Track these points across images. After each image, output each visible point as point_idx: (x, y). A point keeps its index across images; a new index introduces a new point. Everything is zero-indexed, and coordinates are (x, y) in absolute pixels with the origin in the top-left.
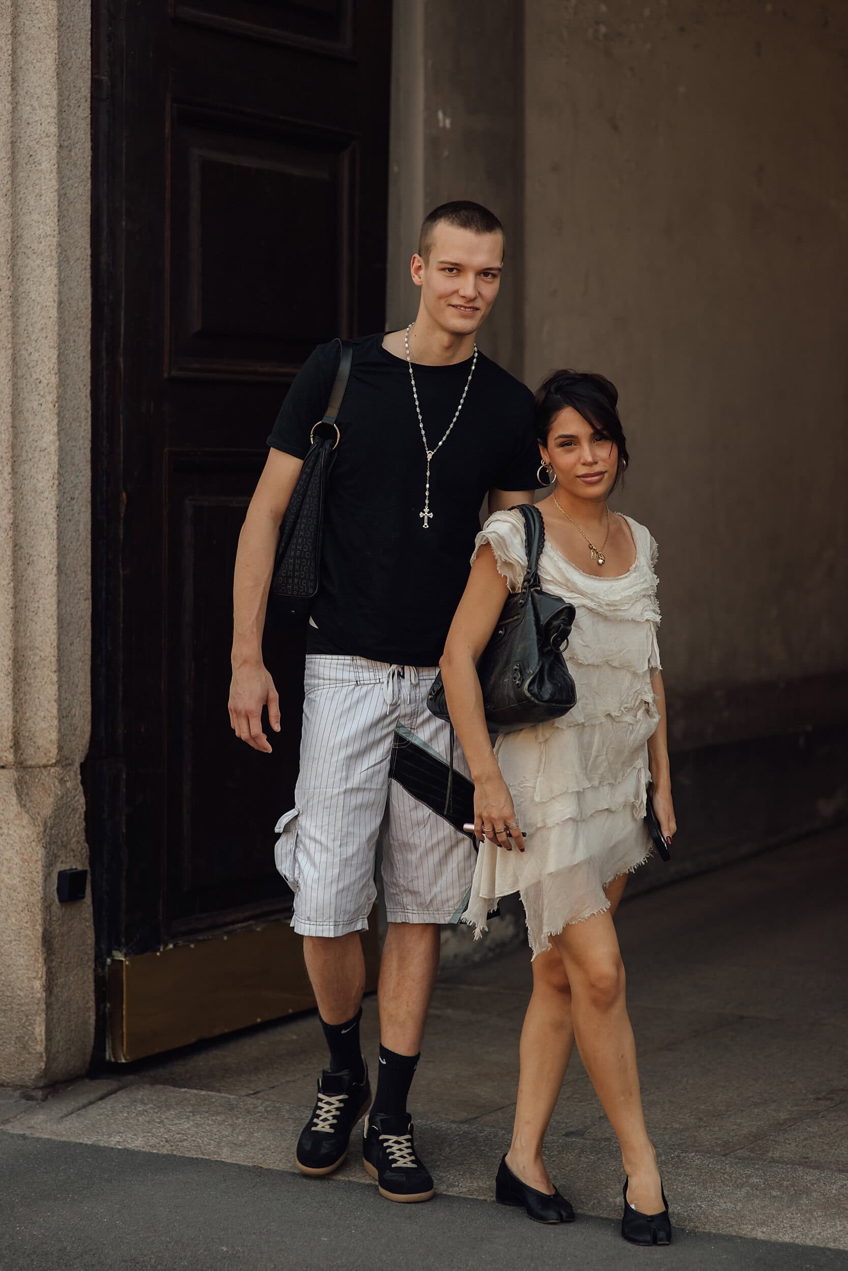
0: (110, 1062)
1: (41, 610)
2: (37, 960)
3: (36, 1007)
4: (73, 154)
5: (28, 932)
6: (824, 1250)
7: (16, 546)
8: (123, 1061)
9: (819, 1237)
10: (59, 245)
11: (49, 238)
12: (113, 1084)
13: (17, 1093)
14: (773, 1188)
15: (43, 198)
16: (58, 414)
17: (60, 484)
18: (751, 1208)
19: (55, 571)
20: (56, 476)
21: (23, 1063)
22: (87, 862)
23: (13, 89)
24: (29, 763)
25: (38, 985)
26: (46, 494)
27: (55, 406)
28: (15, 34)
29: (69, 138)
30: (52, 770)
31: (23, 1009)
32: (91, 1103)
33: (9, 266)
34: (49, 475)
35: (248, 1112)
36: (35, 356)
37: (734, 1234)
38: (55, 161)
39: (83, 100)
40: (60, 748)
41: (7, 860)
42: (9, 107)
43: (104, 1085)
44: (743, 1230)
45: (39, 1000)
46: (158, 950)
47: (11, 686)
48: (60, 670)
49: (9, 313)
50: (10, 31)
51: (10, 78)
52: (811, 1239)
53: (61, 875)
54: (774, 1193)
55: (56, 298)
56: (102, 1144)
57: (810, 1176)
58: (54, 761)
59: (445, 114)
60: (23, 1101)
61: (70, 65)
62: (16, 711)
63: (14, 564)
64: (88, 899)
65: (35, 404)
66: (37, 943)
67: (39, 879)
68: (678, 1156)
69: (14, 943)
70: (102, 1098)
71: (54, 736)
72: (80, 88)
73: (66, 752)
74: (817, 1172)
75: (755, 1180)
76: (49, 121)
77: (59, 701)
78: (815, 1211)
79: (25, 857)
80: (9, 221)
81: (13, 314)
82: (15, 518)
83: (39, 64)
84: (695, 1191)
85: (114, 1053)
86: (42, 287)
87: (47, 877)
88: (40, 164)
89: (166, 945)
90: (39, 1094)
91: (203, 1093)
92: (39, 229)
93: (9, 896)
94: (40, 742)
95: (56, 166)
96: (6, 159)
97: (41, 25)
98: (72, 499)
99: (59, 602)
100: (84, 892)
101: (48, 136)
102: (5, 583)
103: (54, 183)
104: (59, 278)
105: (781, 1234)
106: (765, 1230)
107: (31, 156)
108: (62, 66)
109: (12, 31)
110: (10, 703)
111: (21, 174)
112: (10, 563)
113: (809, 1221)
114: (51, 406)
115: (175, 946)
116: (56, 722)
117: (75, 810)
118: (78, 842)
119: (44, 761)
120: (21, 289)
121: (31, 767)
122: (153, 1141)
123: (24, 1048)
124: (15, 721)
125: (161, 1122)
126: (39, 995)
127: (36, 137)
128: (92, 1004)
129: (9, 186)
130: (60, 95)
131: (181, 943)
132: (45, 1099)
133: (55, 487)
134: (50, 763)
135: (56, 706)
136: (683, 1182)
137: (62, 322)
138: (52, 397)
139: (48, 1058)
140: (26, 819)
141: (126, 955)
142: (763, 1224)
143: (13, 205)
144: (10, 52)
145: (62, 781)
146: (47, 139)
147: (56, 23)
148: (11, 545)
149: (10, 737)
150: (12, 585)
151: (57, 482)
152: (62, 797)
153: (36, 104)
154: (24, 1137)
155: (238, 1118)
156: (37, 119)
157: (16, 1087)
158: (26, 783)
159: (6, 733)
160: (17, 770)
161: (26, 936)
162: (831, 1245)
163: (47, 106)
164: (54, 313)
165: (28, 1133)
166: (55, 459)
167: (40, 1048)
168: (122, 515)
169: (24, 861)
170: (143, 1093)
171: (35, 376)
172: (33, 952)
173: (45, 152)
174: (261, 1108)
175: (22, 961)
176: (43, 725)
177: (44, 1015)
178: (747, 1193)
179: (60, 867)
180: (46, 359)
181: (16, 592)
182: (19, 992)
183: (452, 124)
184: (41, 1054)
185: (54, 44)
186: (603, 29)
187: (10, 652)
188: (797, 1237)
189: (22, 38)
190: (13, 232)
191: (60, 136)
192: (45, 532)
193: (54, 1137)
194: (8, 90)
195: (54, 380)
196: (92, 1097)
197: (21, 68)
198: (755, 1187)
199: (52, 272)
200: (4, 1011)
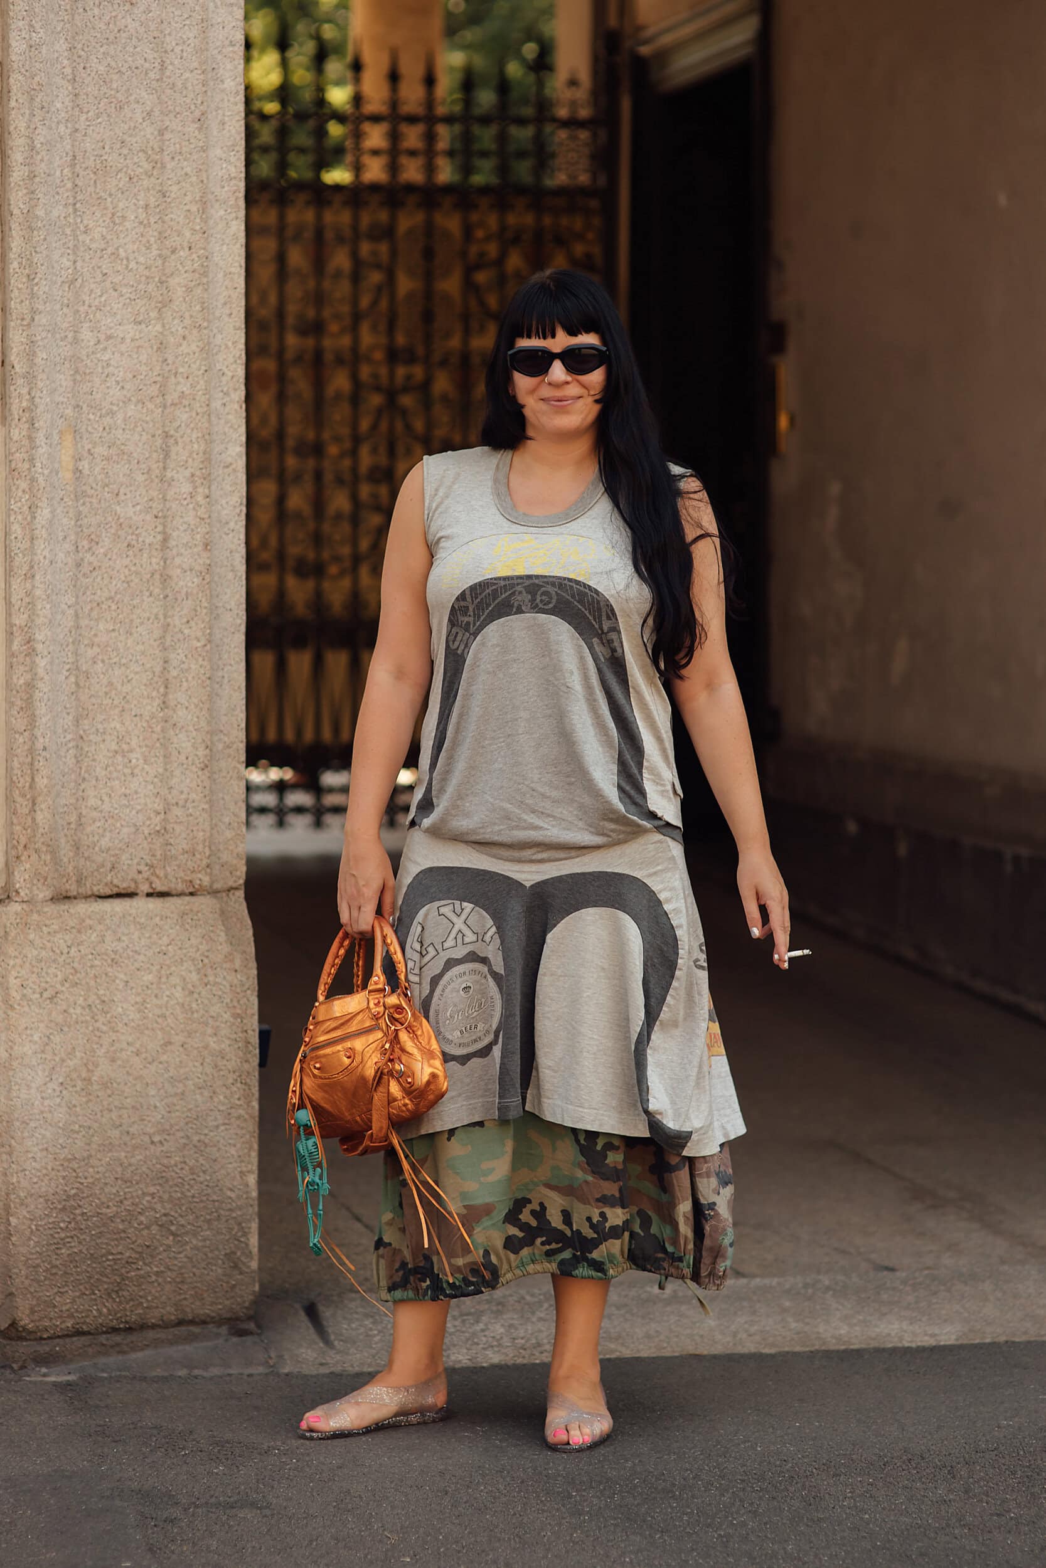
1: (226, 680)
2: (251, 1148)
3: (249, 1210)
5: (241, 1112)
11: (233, 182)
13: (224, 1330)
15: (227, 127)
19: (243, 628)
21: (234, 1286)
24: (219, 886)
25: (252, 1180)
26: (232, 525)
30: (237, 893)
31: (234, 1215)
41: (213, 1017)
45: (254, 1200)
47: (208, 785)
58: (240, 882)
60: (235, 1339)
66: (253, 1126)
67: (256, 1038)
69: (222, 1128)
71: (242, 848)
76: (234, 24)
79: (239, 1011)
86: (225, 248)
88: (222, 81)
90: (251, 1326)
92: (222, 169)
93: (216, 1066)
101: (232, 44)
102: (200, 644)
110: (206, 806)
112: (208, 618)
114: (236, 406)
116: (244, 830)
119: (230, 882)
121: (220, 891)
123: (236, 1267)
126: (253, 1194)
127: (218, 44)
134: (236, 885)
139: (261, 1277)
140: (236, 959)
146: (231, 49)
148: (208, 594)
150: (209, 647)
156: (219, 20)
157: (220, 1321)
158: (224, 912)
159: (200, 848)
160: (213, 894)
161: (239, 1117)
167: (254, 1265)
169: (236, 1016)
172: (247, 1137)
173: (229, 66)
175: (233, 1151)
177: (257, 1221)
180: (230, 344)
182: (229, 1193)
184: (255, 1273)
187: (208, 739)
200: (209, 1222)
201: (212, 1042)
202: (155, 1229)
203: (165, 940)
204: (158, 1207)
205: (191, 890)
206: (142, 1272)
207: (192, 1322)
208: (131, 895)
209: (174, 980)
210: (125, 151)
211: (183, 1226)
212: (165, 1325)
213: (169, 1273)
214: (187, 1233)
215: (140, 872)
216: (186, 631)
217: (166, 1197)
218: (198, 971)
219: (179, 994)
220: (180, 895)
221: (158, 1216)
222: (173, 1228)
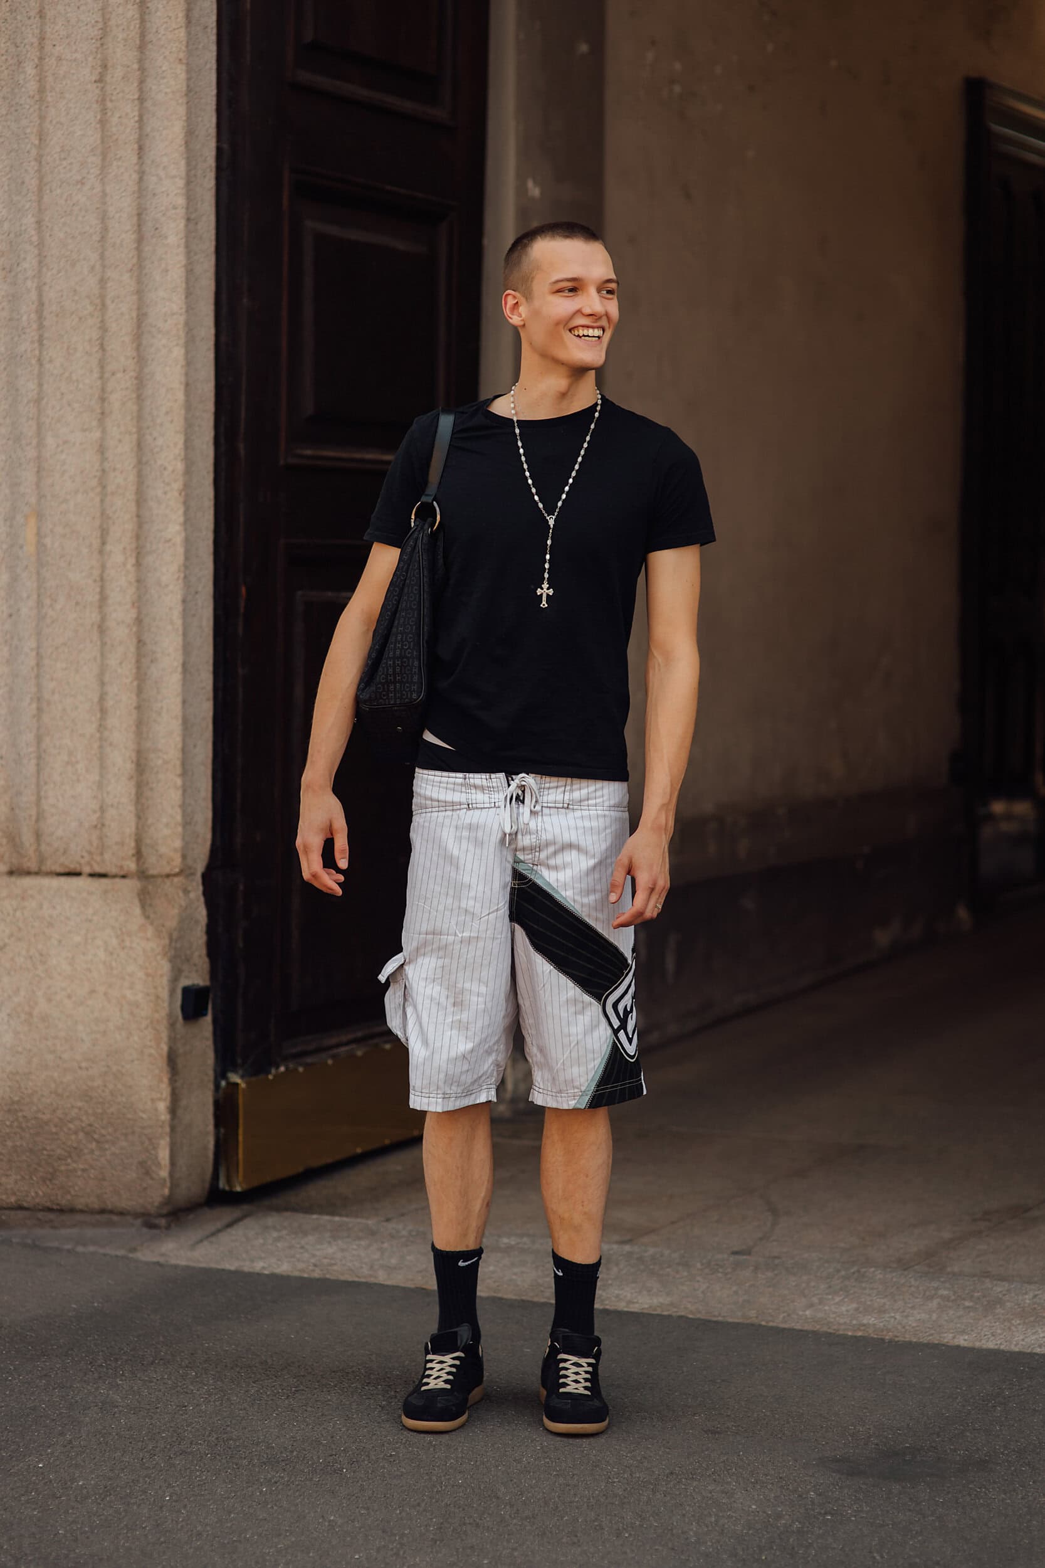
0: (224, 1192)
1: (165, 710)
2: (161, 1081)
3: (160, 1130)
4: (199, 227)
5: (153, 1051)
6: (1032, 1355)
7: (140, 643)
8: (238, 1189)
9: (1023, 1343)
10: (187, 324)
11: (176, 316)
12: (236, 1212)
13: (139, 1222)
14: (964, 1299)
15: (170, 273)
16: (185, 503)
17: (185, 577)
18: (947, 1318)
19: (180, 669)
20: (182, 569)
21: (145, 1189)
22: (207, 977)
23: (140, 158)
24: (152, 872)
25: (162, 1106)
26: (171, 587)
27: (180, 494)
28: (141, 100)
29: (196, 210)
30: (176, 880)
31: (146, 1132)
32: (219, 1231)
33: (135, 345)
34: (174, 568)
35: (392, 1236)
36: (160, 442)
37: (937, 1342)
38: (182, 235)
39: (208, 170)
40: (184, 857)
41: (129, 974)
42: (135, 176)
43: (228, 1214)
44: (944, 1338)
45: (163, 1122)
46: (270, 1073)
47: (133, 791)
48: (184, 774)
49: (134, 396)
50: (136, 96)
51: (136, 146)
52: (1016, 1345)
53: (186, 991)
54: (967, 1304)
55: (183, 379)
56: (246, 1269)
57: (999, 1288)
58: (177, 870)
59: (535, 182)
60: (145, 1230)
61: (197, 133)
62: (139, 817)
63: (138, 661)
64: (209, 1018)
65: (160, 493)
66: (162, 1063)
67: (165, 994)
68: (858, 1271)
69: (136, 1062)
70: (230, 1225)
71: (178, 844)
72: (207, 157)
73: (190, 862)
74: (1006, 1284)
75: (945, 1293)
76: (176, 192)
77: (183, 806)
78: (1012, 1319)
79: (150, 971)
80: (135, 297)
81: (139, 397)
82: (139, 613)
83: (165, 132)
84: (885, 1304)
85: (229, 1181)
86: (168, 369)
87: (172, 992)
88: (166, 238)
89: (278, 1067)
90: (163, 1222)
91: (337, 1219)
92: (165, 307)
93: (132, 1013)
94: (163, 850)
95: (184, 240)
96: (131, 232)
97: (168, 90)
98: (197, 593)
99: (184, 702)
100: (206, 1009)
101: (175, 208)
102: (128, 681)
103: (181, 259)
104: (186, 359)
105: (983, 1342)
106: (966, 1337)
107: (157, 229)
108: (190, 133)
109: (140, 96)
110: (132, 808)
111: (147, 249)
112: (133, 661)
113: (1009, 1329)
114: (176, 494)
115: (287, 1069)
116: (180, 829)
117: (197, 922)
118: (200, 956)
119: (167, 870)
120: (146, 370)
121: (153, 876)
122: (300, 1266)
123: (147, 1173)
124: (137, 828)
125: (302, 1247)
126: (163, 1117)
127: (163, 208)
128: (211, 1128)
129: (135, 260)
130: (188, 164)
131: (291, 1066)
132: (168, 1228)
133: (180, 581)
134: (173, 872)
135: (179, 811)
136: (869, 1295)
137: (188, 406)
138: (177, 485)
139: (172, 1183)
140: (150, 931)
141: (242, 1077)
142: (963, 1332)
143: (139, 281)
144: (137, 119)
145: (186, 891)
146: (174, 211)
147: (184, 89)
148: (135, 641)
149: (133, 844)
150: (135, 683)
151: (182, 575)
152: (186, 907)
153: (162, 174)
154: (158, 1263)
155: (383, 1243)
156: (164, 189)
157: (137, 1215)
158: (148, 893)
159: (128, 840)
160: (139, 878)
161: (150, 1055)
162: (1038, 1350)
163: (174, 177)
164: (181, 396)
165: (162, 1260)
166: (181, 550)
167: (164, 1173)
168: (242, 610)
169: (148, 975)
170: (272, 1219)
171: (159, 462)
172: (157, 1072)
173: (172, 225)
174: (404, 1233)
175: (145, 1082)
176: (166, 832)
177: (168, 1139)
178: (939, 1304)
179: (185, 982)
180: (172, 445)
181: (140, 691)
182: (141, 1114)
183: (542, 193)
184: (165, 1180)
185: (182, 110)
186: (677, 89)
187: (134, 756)
188: (1001, 1344)
189: (148, 104)
190: (139, 309)
191: (187, 208)
192: (169, 627)
193: (192, 1264)
194: (134, 159)
195: (180, 466)
196: (219, 1225)
197: (147, 135)
198: (946, 1298)
199: (178, 352)
200: (126, 1135)
201: (128, 994)
202: (81, 1135)
203: (90, 911)
204: (84, 1118)
205: (122, 873)
206: (70, 1168)
207: (111, 1212)
208: (78, 874)
209: (99, 942)
210: (76, 298)
211: (104, 1136)
212: (92, 1212)
213: (93, 1171)
214: (107, 1142)
215: (82, 857)
216: (120, 671)
217: (90, 1111)
218: (117, 937)
219: (102, 954)
220: (115, 876)
221: (83, 1125)
222: (96, 1136)
